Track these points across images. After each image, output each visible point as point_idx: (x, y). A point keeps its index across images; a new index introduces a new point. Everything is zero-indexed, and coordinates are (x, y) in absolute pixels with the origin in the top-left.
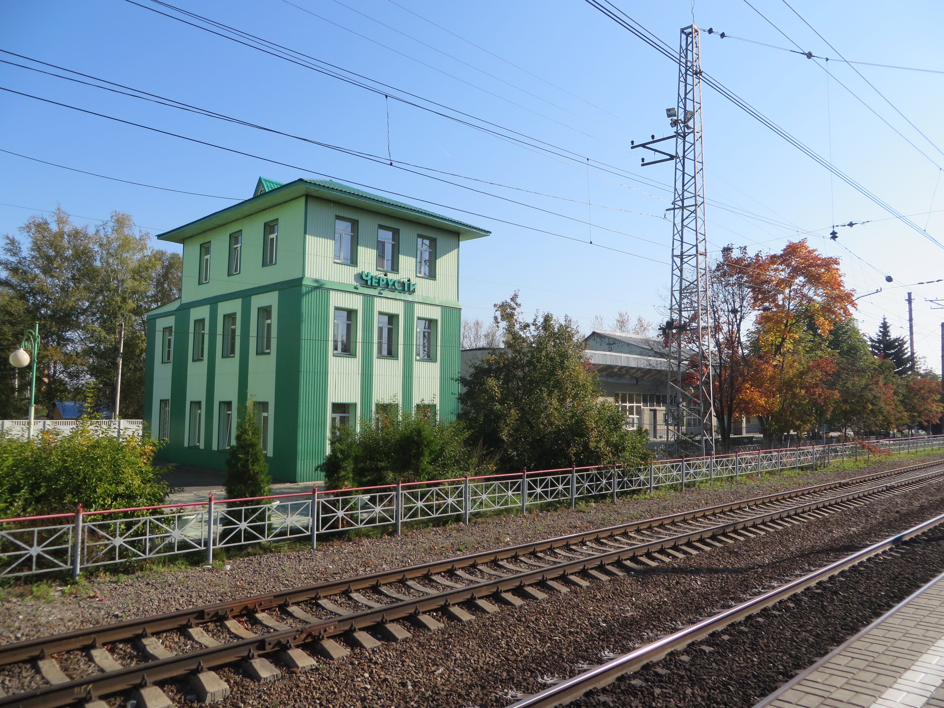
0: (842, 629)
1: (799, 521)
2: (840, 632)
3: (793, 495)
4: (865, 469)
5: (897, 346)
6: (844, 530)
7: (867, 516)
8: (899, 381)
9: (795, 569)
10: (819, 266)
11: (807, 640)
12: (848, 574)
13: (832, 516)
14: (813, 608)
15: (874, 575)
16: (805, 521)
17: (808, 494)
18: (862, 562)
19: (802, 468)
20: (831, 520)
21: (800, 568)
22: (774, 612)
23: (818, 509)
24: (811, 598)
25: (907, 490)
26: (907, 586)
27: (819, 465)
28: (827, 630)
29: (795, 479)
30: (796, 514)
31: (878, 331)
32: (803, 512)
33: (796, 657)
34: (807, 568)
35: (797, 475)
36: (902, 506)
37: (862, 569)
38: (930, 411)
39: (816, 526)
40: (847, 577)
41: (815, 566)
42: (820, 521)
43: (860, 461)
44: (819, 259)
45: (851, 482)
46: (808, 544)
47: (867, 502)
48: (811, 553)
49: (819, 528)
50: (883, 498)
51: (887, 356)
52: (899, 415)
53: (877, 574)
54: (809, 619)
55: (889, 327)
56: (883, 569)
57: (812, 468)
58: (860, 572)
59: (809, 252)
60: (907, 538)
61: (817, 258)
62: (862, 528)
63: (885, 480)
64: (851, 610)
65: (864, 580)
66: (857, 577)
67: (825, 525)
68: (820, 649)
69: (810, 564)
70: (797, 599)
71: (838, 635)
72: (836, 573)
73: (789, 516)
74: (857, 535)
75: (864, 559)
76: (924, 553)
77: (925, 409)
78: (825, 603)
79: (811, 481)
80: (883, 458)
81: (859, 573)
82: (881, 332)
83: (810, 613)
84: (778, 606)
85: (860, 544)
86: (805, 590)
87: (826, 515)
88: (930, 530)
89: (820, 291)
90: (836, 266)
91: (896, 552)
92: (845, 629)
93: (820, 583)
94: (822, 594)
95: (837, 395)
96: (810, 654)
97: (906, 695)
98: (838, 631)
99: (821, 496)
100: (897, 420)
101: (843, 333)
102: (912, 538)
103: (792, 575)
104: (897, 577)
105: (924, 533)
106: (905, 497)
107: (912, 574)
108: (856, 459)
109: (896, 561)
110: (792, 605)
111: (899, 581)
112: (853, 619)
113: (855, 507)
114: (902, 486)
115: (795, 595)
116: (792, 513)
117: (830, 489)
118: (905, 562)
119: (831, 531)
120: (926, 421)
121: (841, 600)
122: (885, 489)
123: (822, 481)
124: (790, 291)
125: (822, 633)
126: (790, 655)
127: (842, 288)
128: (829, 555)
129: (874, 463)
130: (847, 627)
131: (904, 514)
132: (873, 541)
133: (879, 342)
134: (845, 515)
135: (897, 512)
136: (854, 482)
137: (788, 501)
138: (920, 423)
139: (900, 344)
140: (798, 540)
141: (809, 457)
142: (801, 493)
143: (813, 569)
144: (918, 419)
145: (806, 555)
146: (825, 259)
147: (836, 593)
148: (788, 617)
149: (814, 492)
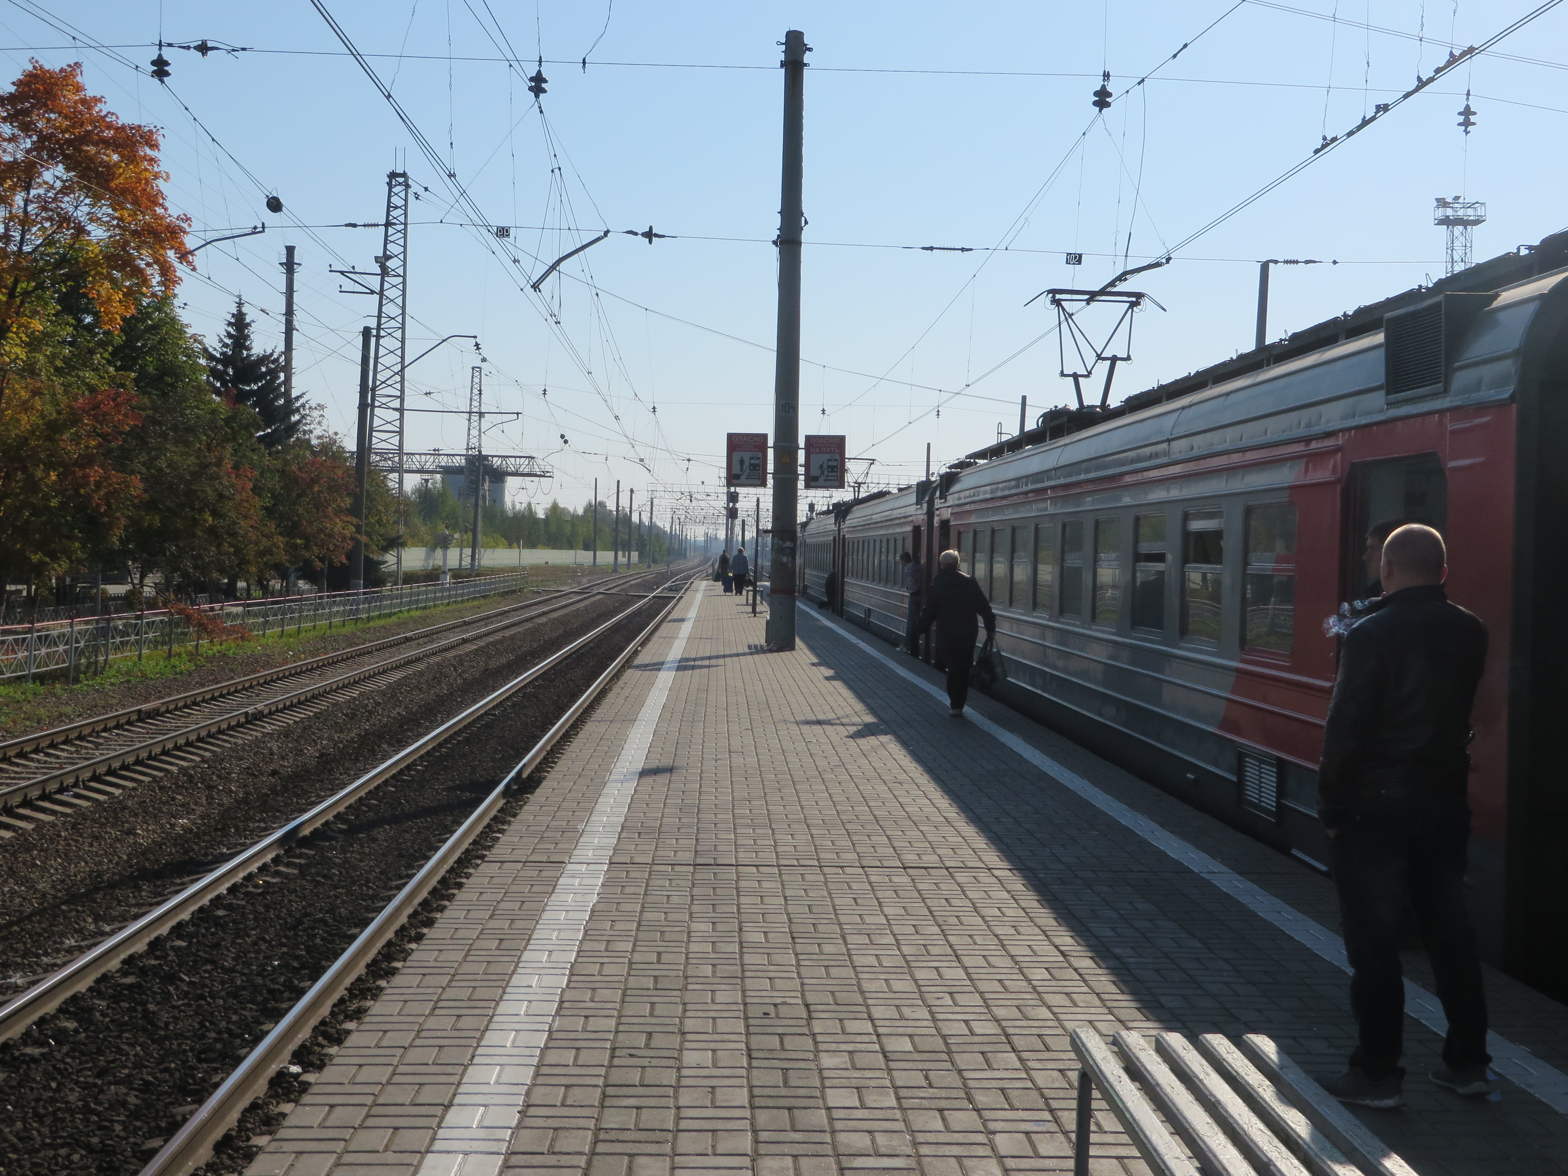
0: (200, 1060)
1: (53, 813)
2: (197, 1069)
3: (28, 749)
4: (190, 674)
5: (263, 376)
6: (162, 827)
7: (210, 788)
8: (267, 461)
9: (63, 935)
10: (106, 143)
11: (124, 1104)
12: (191, 929)
13: (130, 793)
14: (125, 1024)
15: (251, 923)
16: (69, 811)
17: (65, 742)
18: (218, 897)
19: (40, 678)
20: (130, 803)
21: (76, 931)
22: (29, 1050)
23: (95, 778)
24: (116, 999)
25: (290, 719)
26: (323, 939)
27: (83, 668)
28: (167, 1070)
29: (26, 707)
30: (44, 797)
31: (223, 333)
32: (62, 790)
33: (105, 1150)
34: (92, 927)
35: (30, 697)
36: (283, 758)
37: (221, 913)
38: (331, 536)
39: (94, 821)
40: (190, 936)
41: (110, 921)
42: (105, 810)
43: (179, 655)
44: (109, 126)
45: (163, 709)
46: (81, 869)
47: (207, 754)
48: (97, 890)
49: (102, 825)
50: (240, 742)
51: (243, 396)
52: (265, 543)
53: (256, 919)
54: (120, 1051)
55: (249, 325)
56: (267, 907)
57: (66, 677)
58: (218, 922)
59: (83, 101)
60: (306, 831)
61: (101, 121)
62: (202, 818)
63: (238, 698)
64: (212, 1014)
65: (229, 939)
66: (213, 934)
67: (116, 818)
68: (155, 1118)
69: (97, 919)
70: (81, 1009)
71: (193, 1077)
72: (164, 930)
73: (26, 803)
74: (197, 835)
75: (223, 889)
76: (346, 861)
77: (321, 531)
78: (151, 1007)
79: (68, 710)
80: (229, 646)
81: (217, 925)
82: (229, 335)
83: (119, 1037)
84: (36, 1034)
85: (206, 855)
86: (98, 981)
87: (117, 792)
88: (350, 807)
89: (105, 211)
90: (148, 151)
91: (288, 865)
92: (206, 1061)
93: (130, 961)
94: (138, 986)
95: (137, 487)
96: (135, 1133)
97: (464, 1162)
98: (192, 1068)
99: (97, 746)
100: (261, 554)
101: (149, 329)
102: (316, 830)
103: (58, 951)
104: (299, 922)
105: (338, 816)
106: (286, 736)
107: (331, 911)
108: (170, 650)
109: (292, 886)
110: (71, 1025)
111: (305, 930)
112: (220, 1032)
113: (181, 769)
114: (277, 711)
115: (74, 998)
116: (35, 793)
117: (118, 726)
118: (309, 886)
119: (131, 832)
120: (322, 560)
121: (186, 994)
122: (243, 720)
123: (92, 709)
124: (27, 202)
125: (156, 1078)
126: (89, 1147)
127: (159, 210)
128: (139, 889)
129: (210, 659)
130: (211, 1055)
131: (289, 777)
132: (235, 845)
133: (226, 360)
134: (161, 788)
135: (274, 773)
136: (172, 707)
137: (18, 765)
138: (308, 563)
139: (270, 372)
140: (56, 863)
141: (61, 648)
142: (47, 742)
143: (108, 929)
144: (303, 552)
145: (84, 895)
146: (123, 127)
147: (172, 978)
148: (67, 1054)
149: (80, 738)
